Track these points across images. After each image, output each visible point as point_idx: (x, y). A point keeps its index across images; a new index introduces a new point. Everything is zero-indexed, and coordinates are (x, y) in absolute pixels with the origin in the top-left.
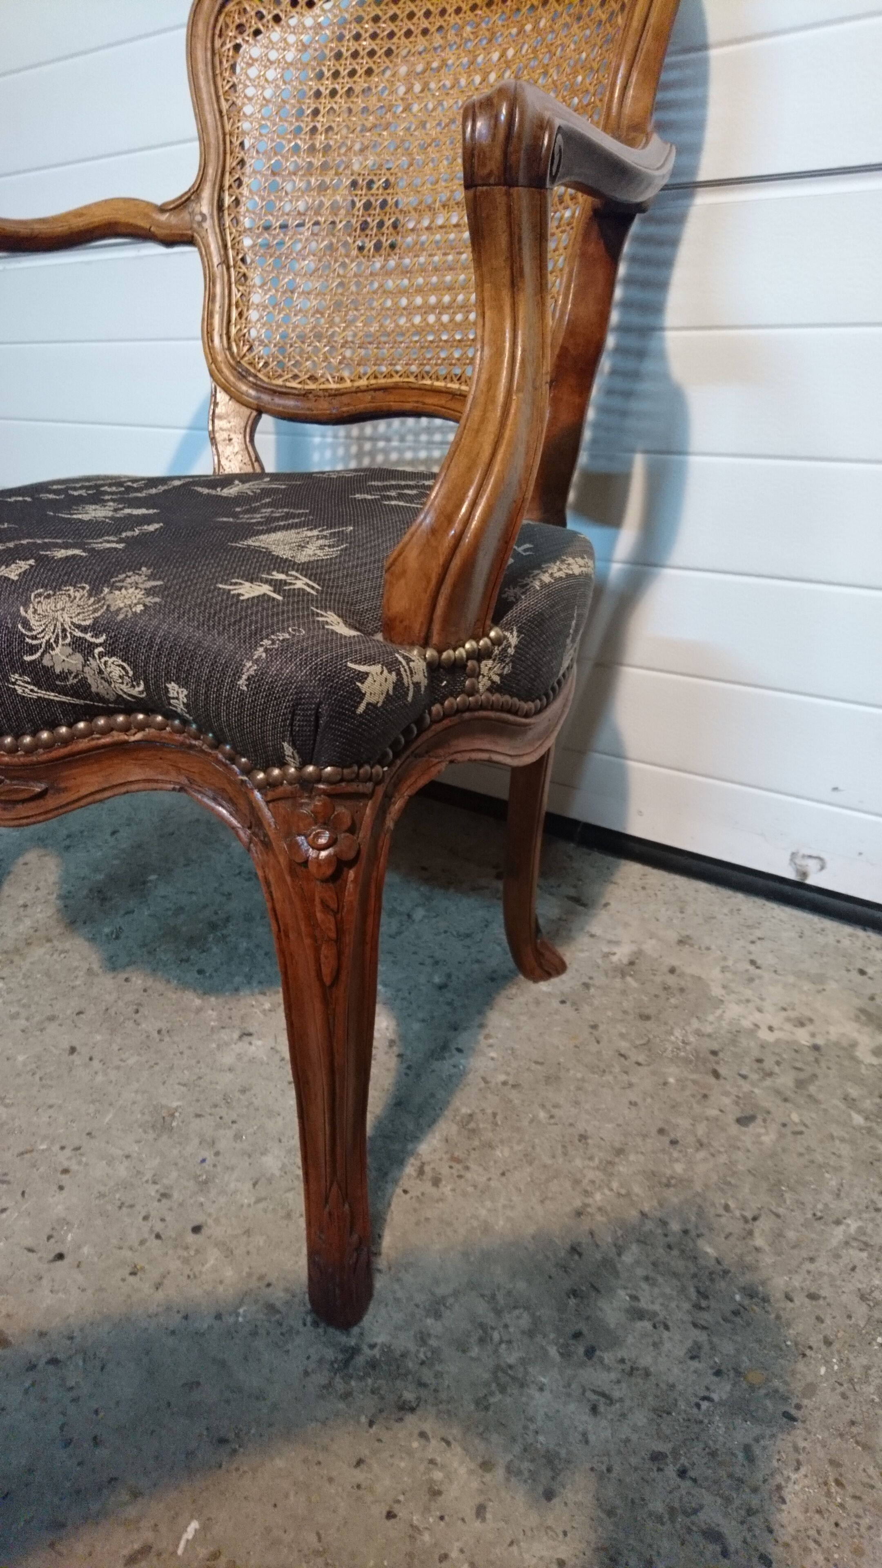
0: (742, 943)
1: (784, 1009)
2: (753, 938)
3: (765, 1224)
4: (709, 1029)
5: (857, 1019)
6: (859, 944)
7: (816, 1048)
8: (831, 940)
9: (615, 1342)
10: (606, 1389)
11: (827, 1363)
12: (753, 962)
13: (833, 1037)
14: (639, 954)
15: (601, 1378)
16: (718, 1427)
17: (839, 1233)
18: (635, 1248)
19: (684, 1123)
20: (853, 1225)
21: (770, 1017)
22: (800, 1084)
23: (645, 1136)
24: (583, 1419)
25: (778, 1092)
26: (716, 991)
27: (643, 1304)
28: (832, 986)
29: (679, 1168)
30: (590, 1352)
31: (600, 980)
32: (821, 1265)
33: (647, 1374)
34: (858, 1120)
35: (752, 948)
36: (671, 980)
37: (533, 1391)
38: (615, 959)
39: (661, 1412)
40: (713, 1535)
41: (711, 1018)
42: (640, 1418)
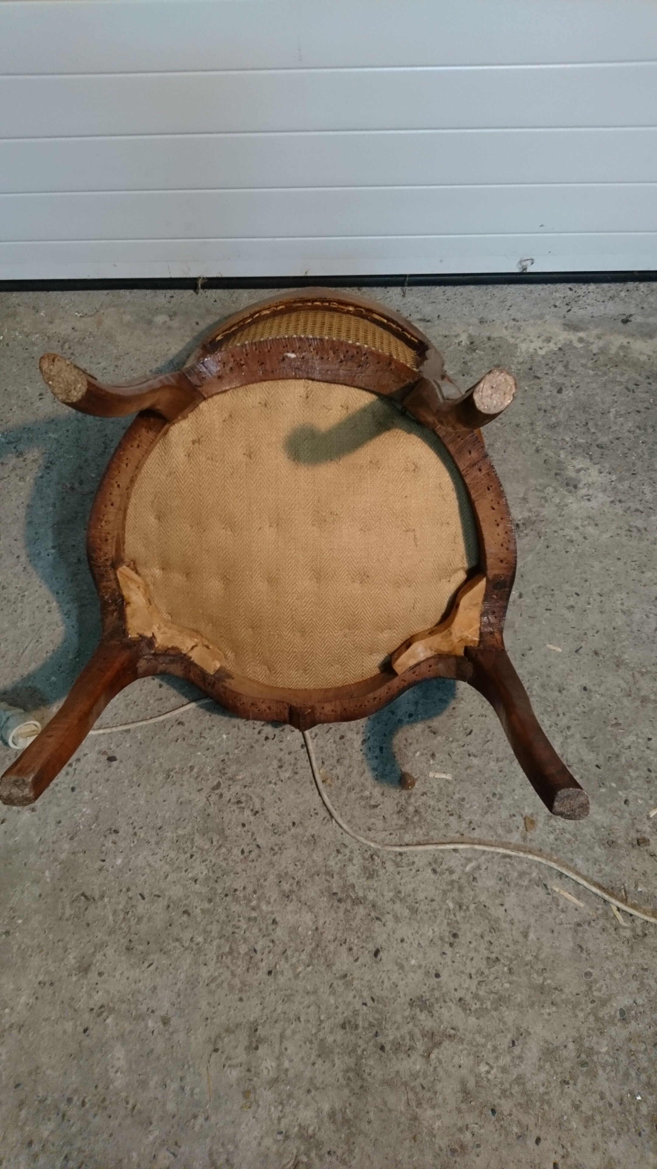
0: (505, 312)
1: (539, 337)
2: (507, 307)
3: (591, 424)
4: (521, 360)
5: (565, 330)
6: (547, 292)
7: (560, 349)
8: (536, 295)
9: (580, 481)
10: (587, 493)
11: (633, 455)
12: (514, 320)
13: (563, 342)
14: (470, 336)
15: (584, 491)
16: (620, 486)
17: (611, 415)
18: (562, 452)
19: (542, 402)
20: (613, 410)
21: (537, 343)
22: (566, 367)
23: (535, 414)
24: (588, 504)
25: (561, 374)
26: (512, 341)
27: (578, 467)
28: (547, 317)
29: (554, 419)
30: (575, 487)
31: (468, 358)
32: (614, 428)
33: (593, 483)
34: (591, 373)
35: (510, 312)
36: (492, 344)
37: (570, 505)
38: (463, 343)
39: (605, 491)
40: (637, 510)
41: (518, 354)
42: (601, 495)
